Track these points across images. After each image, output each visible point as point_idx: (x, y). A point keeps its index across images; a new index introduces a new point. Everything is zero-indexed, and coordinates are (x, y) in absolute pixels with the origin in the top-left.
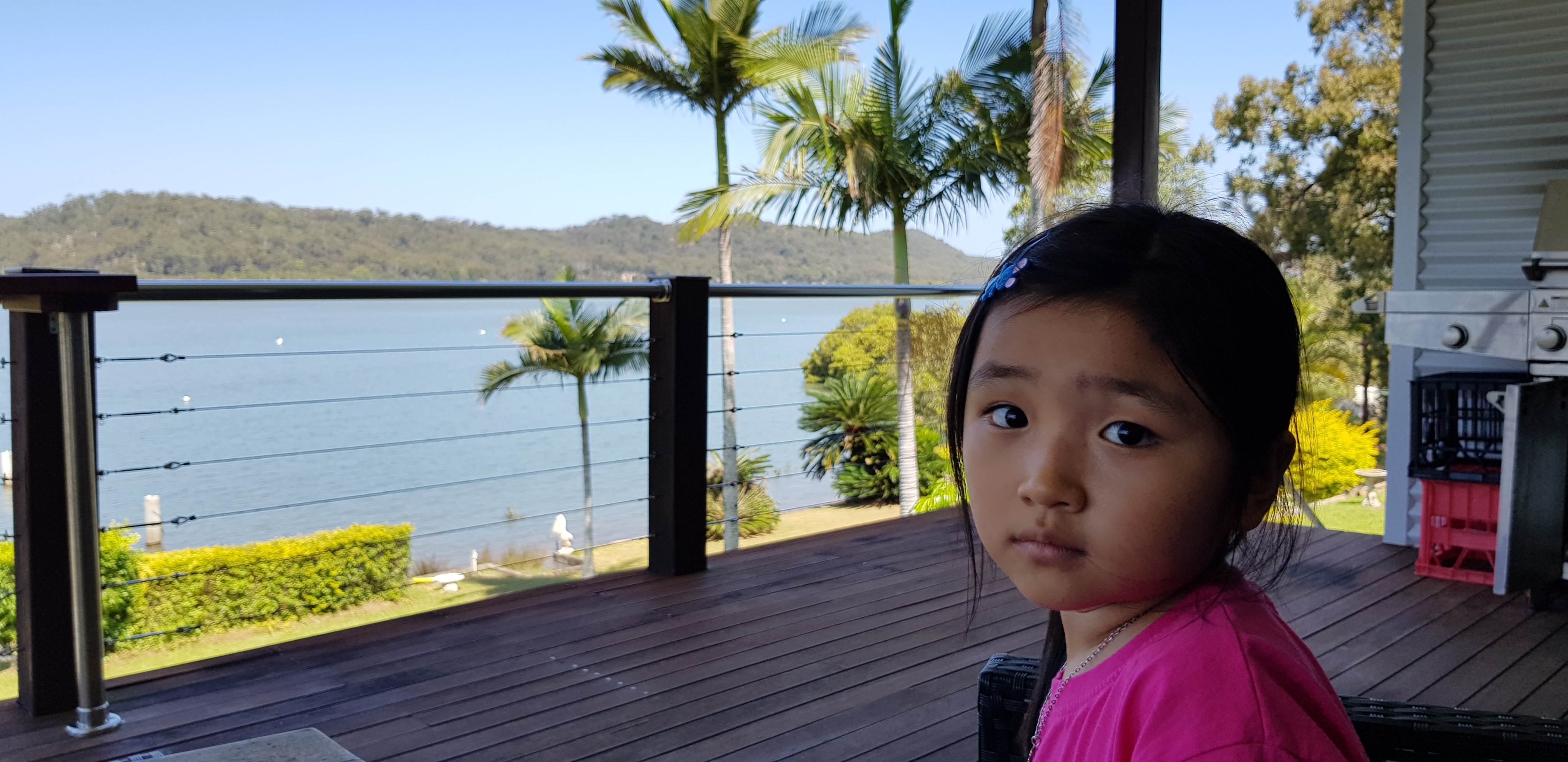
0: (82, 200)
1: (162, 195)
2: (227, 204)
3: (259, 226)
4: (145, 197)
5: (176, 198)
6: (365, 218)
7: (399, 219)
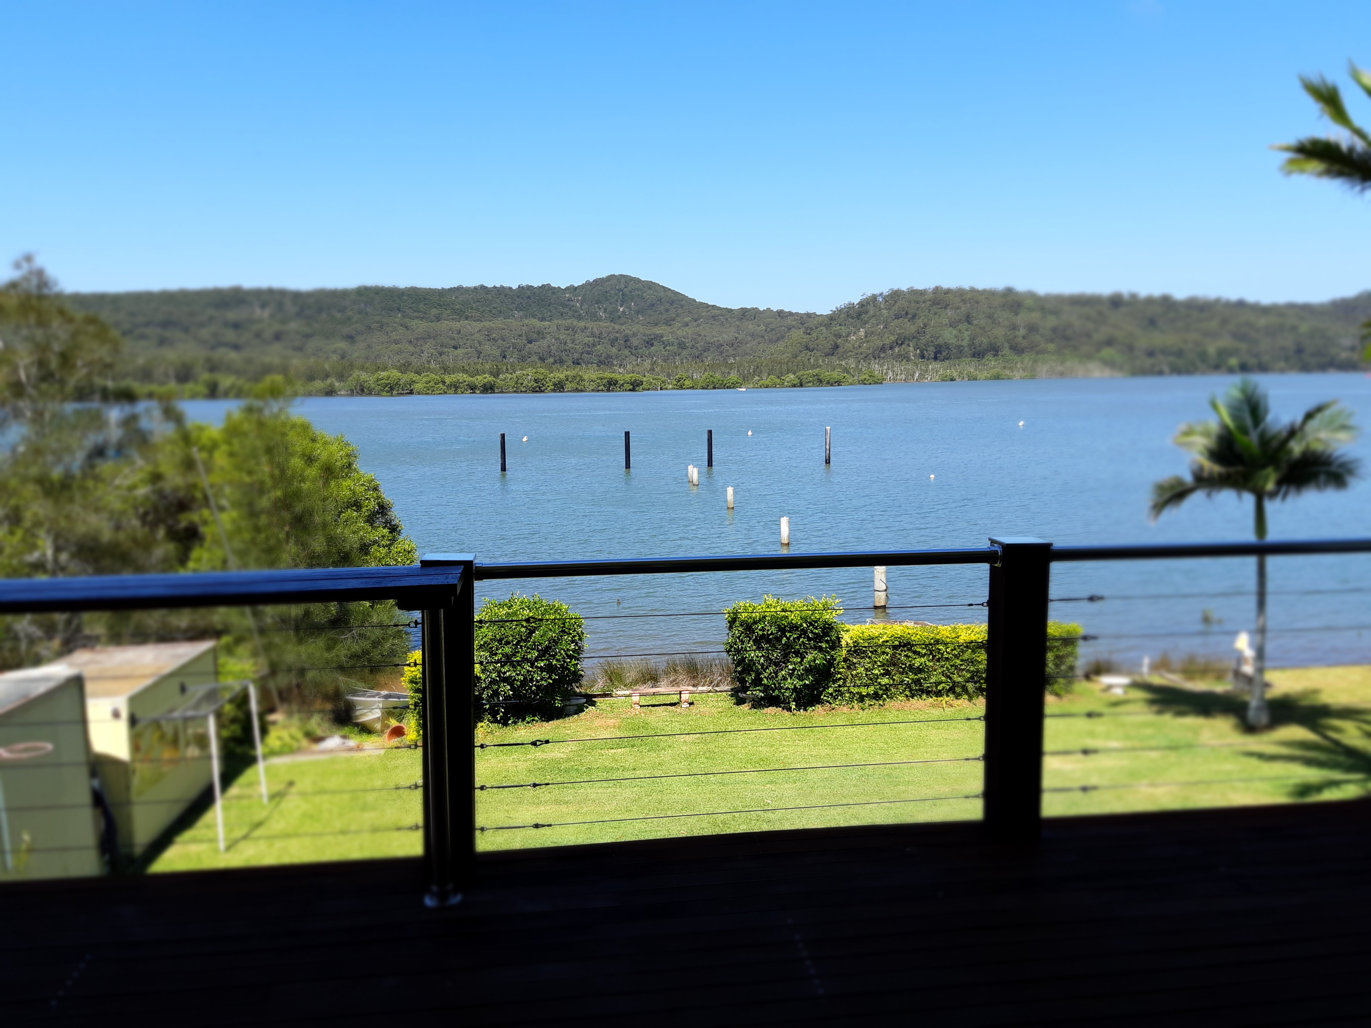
0: (874, 297)
1: (937, 289)
2: (990, 294)
3: (1017, 314)
4: (922, 293)
5: (948, 291)
6: (1116, 302)
7: (1150, 301)
